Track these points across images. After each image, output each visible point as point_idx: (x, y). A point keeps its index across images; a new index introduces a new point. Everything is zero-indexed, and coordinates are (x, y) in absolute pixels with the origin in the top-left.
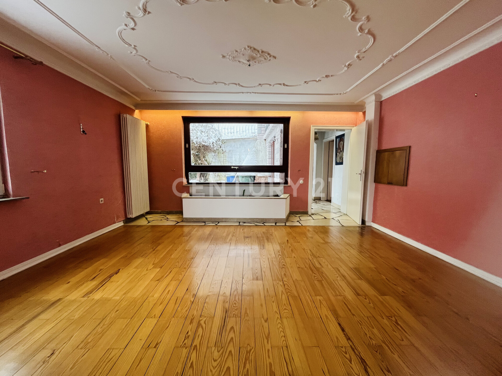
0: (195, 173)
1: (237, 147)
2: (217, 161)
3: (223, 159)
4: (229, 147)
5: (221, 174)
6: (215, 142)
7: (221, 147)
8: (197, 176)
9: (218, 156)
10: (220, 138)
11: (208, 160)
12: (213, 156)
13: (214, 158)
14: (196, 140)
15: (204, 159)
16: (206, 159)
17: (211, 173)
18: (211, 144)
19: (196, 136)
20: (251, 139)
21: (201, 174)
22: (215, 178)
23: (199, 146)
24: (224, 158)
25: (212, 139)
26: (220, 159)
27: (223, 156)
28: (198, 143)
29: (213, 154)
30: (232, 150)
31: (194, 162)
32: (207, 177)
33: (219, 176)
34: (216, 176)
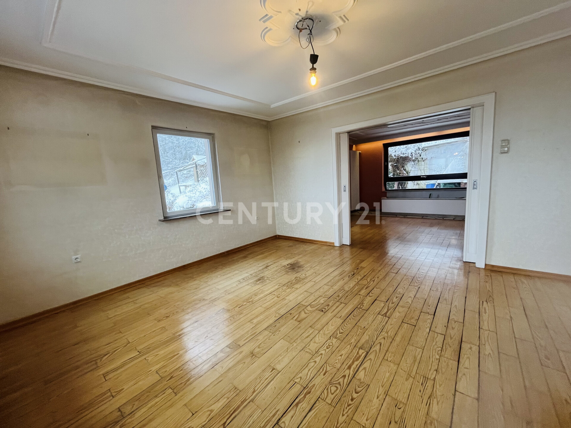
0: (393, 182)
1: (441, 153)
2: (416, 169)
3: (423, 167)
4: (431, 153)
5: (420, 182)
6: (413, 152)
7: (420, 156)
8: (395, 185)
9: (418, 164)
10: (420, 147)
11: (407, 169)
12: (413, 165)
13: (413, 167)
14: (394, 154)
15: (402, 169)
16: (405, 168)
17: (409, 182)
18: (409, 155)
19: (395, 150)
20: (459, 142)
21: (399, 183)
22: (414, 186)
23: (398, 158)
24: (425, 166)
25: (410, 150)
26: (420, 167)
27: (423, 164)
28: (396, 156)
29: (413, 163)
30: (434, 157)
31: (393, 173)
32: (405, 186)
33: (419, 184)
34: (415, 185)
